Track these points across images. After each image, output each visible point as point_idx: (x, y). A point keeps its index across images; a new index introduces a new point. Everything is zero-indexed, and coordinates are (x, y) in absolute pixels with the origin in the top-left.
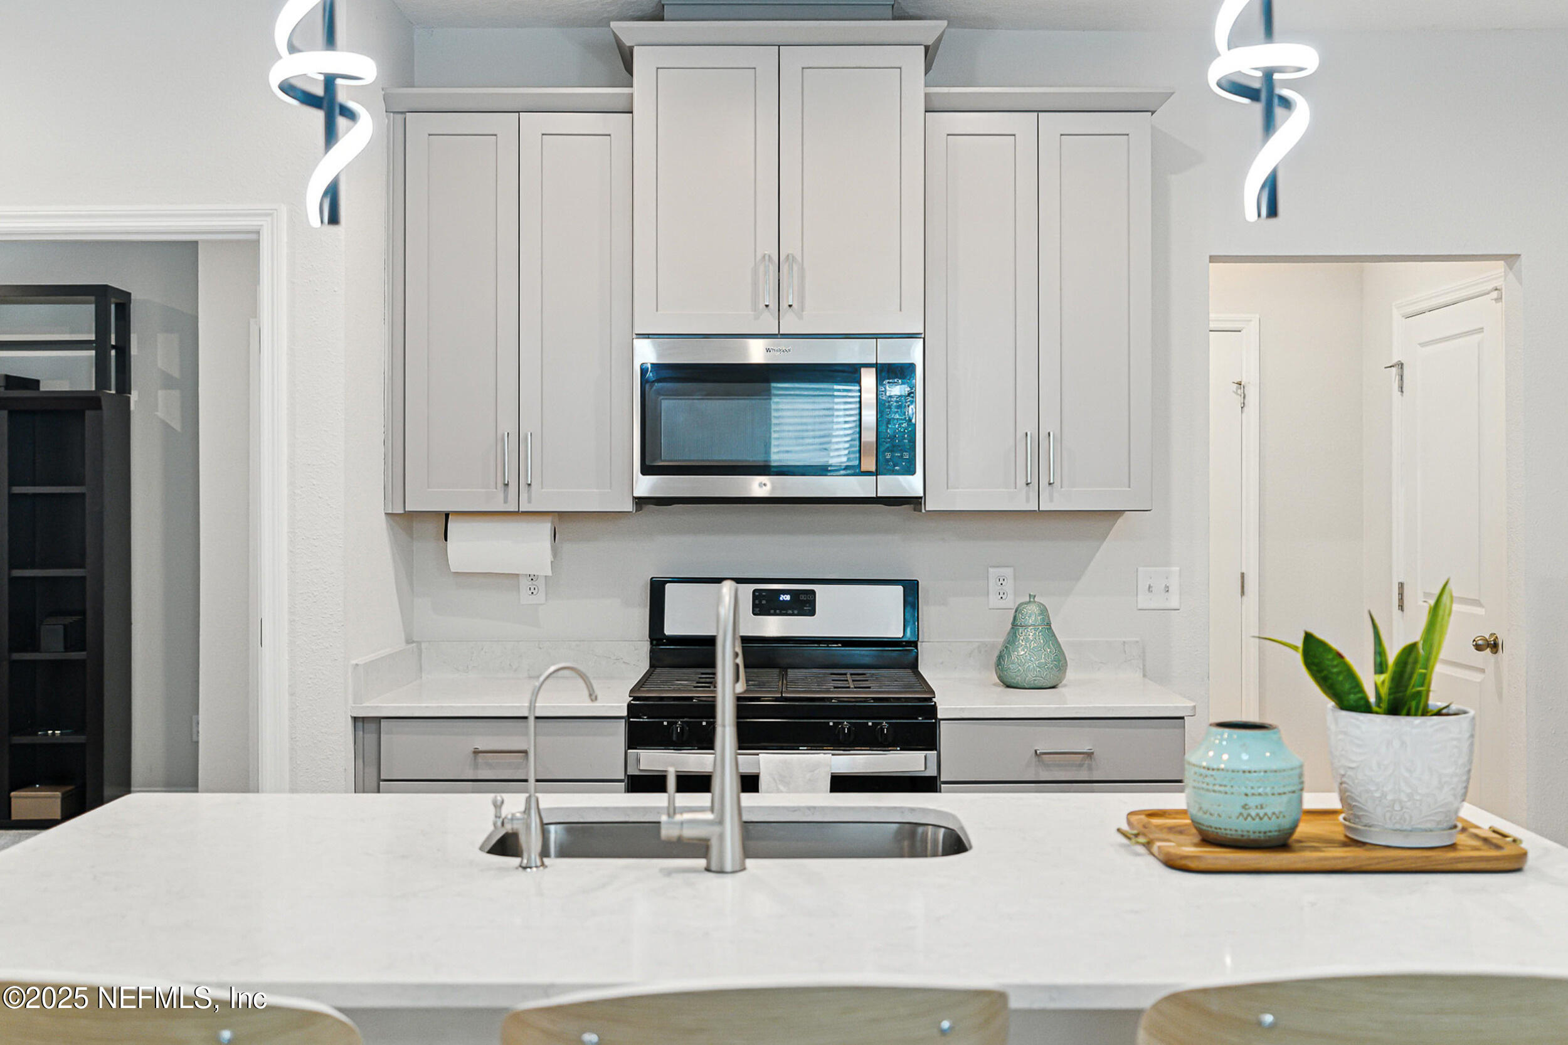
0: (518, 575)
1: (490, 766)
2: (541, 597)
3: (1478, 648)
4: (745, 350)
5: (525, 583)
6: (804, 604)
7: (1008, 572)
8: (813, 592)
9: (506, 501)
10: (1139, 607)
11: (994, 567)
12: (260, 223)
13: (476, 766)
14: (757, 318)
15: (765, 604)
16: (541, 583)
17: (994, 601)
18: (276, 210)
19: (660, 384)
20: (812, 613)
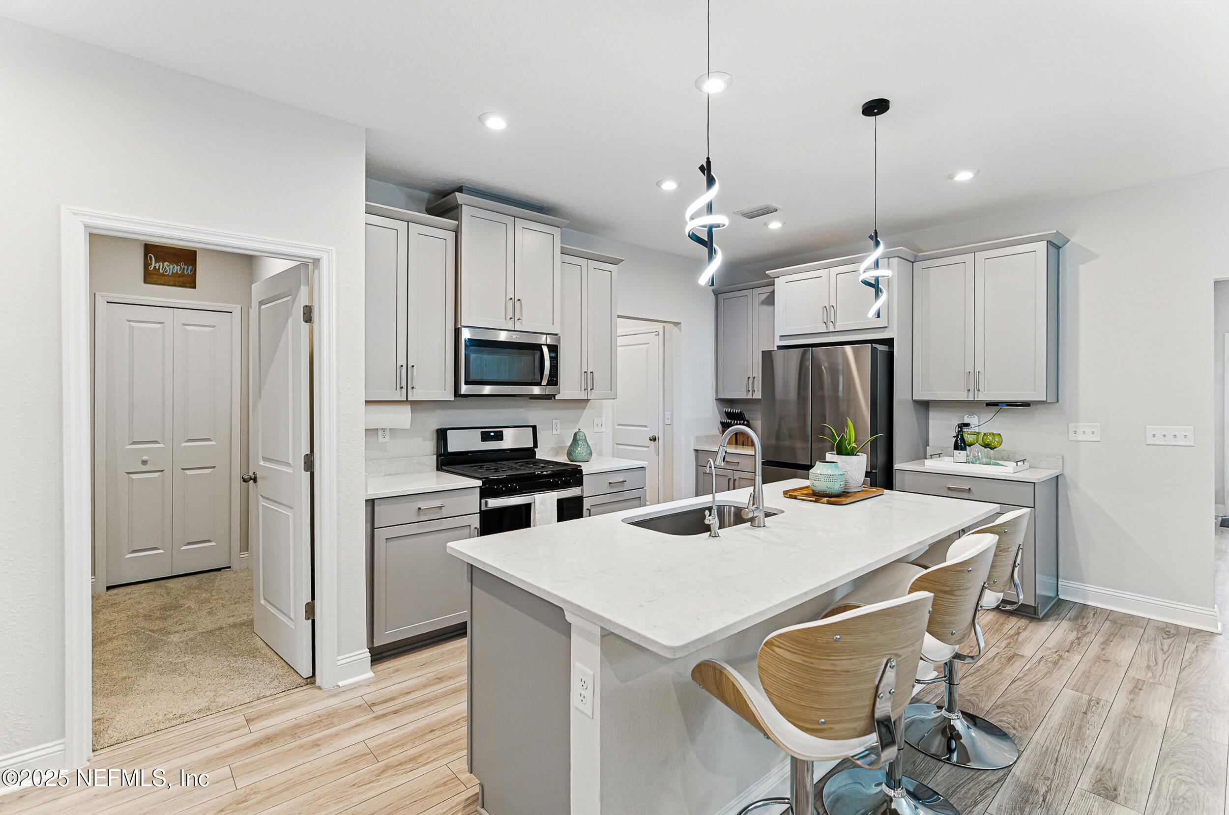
0: (377, 429)
1: (426, 515)
2: (388, 438)
3: (651, 440)
4: (498, 335)
5: (380, 433)
6: (499, 437)
7: (558, 421)
8: (502, 432)
9: (401, 396)
10: (595, 431)
11: (555, 419)
12: (322, 255)
13: (419, 515)
14: (507, 323)
15: (485, 437)
16: (387, 433)
17: (554, 432)
18: (332, 250)
19: (472, 348)
20: (502, 439)
